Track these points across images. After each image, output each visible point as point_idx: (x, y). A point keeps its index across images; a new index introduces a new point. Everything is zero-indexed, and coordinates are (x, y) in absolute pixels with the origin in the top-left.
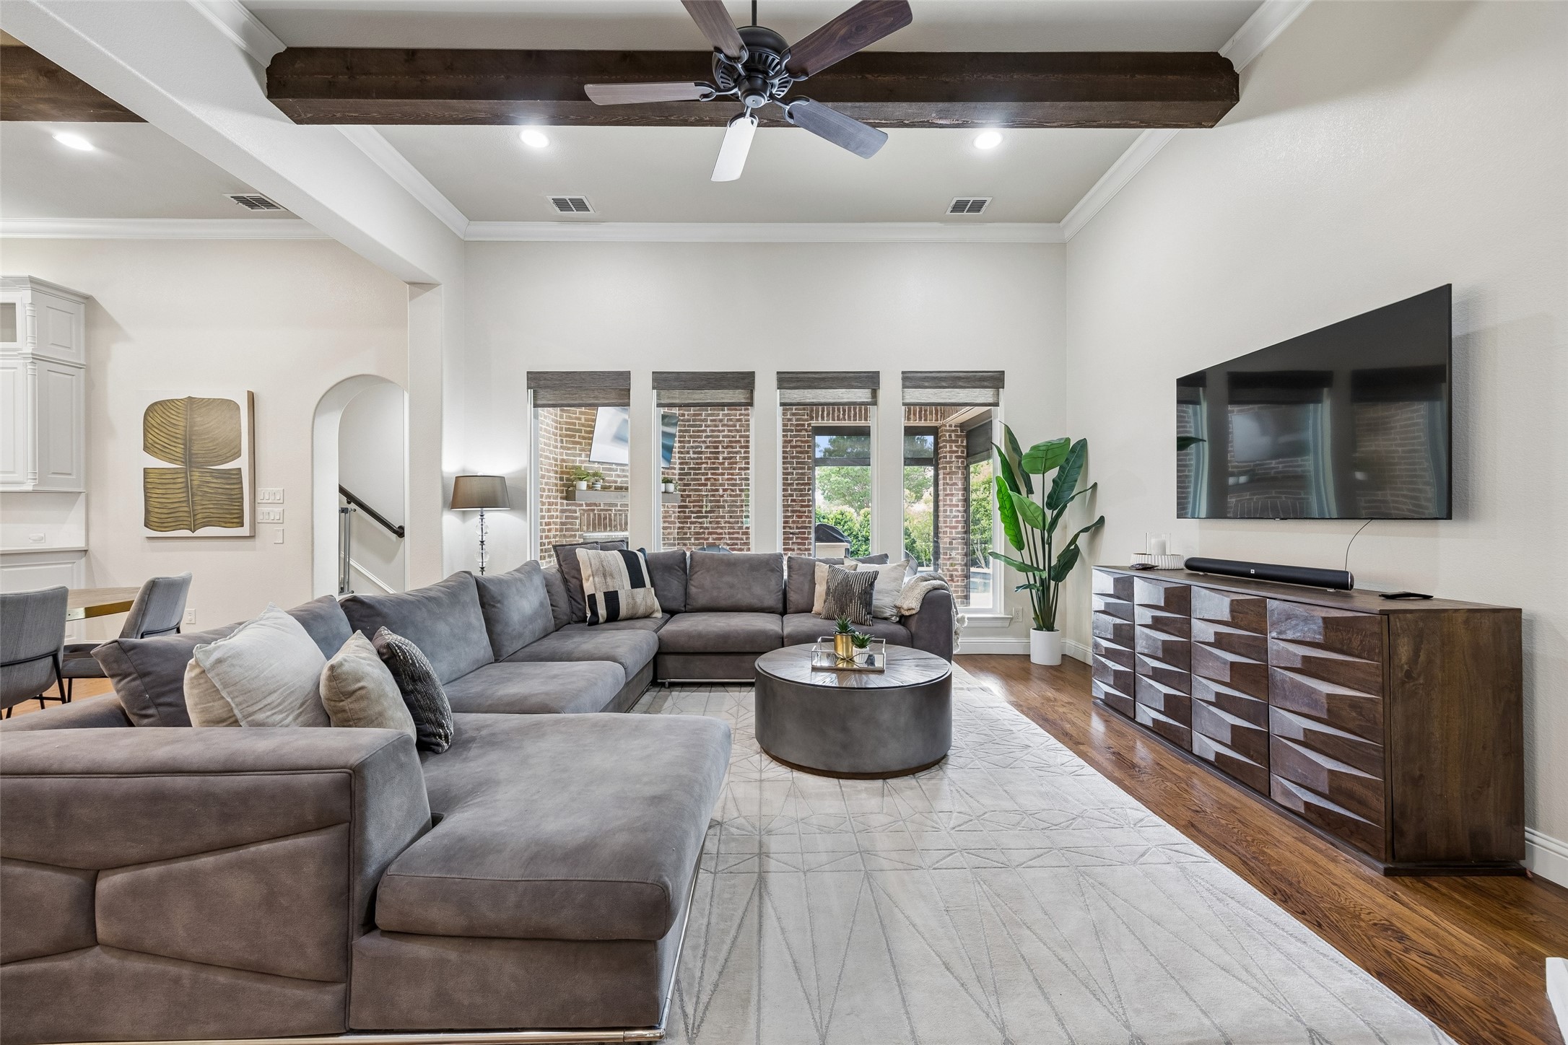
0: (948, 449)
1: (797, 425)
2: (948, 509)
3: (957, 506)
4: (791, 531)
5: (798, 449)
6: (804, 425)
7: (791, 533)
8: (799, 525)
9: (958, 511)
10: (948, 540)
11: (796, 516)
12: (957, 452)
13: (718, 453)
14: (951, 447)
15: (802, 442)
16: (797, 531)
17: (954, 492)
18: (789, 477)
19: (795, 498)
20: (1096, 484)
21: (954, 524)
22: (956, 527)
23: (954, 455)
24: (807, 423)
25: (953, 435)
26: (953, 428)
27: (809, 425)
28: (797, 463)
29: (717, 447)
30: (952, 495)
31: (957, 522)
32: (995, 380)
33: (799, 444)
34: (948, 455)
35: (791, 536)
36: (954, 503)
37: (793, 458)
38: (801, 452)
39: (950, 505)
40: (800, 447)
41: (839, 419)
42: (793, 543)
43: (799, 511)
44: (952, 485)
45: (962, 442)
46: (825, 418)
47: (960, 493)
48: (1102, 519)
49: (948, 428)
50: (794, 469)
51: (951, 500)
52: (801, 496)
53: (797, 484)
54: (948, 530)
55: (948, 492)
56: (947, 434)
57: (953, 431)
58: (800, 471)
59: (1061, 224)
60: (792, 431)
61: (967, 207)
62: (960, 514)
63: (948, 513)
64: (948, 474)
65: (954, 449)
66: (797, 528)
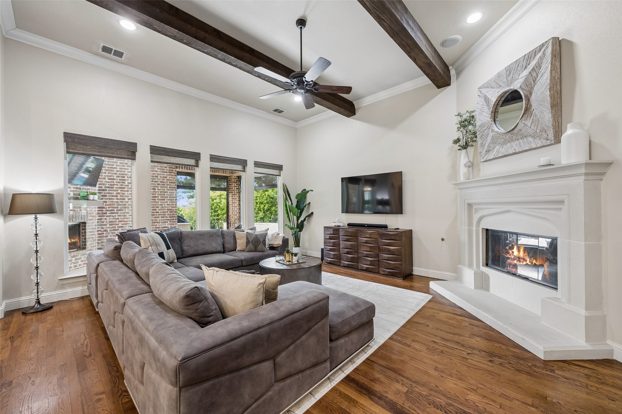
0: (233, 185)
1: (169, 170)
2: (234, 208)
3: (237, 207)
4: (167, 219)
5: (170, 181)
6: (173, 170)
7: (167, 220)
8: (171, 216)
9: (237, 209)
10: (234, 220)
11: (170, 212)
12: (236, 186)
13: (125, 180)
14: (234, 184)
15: (172, 178)
16: (170, 218)
17: (236, 202)
18: (166, 194)
19: (169, 203)
20: (309, 203)
21: (236, 214)
22: (236, 215)
23: (235, 188)
24: (174, 169)
25: (235, 180)
26: (235, 177)
27: (175, 171)
28: (170, 187)
29: (124, 177)
30: (235, 203)
31: (237, 213)
32: (279, 168)
33: (171, 179)
34: (233, 187)
35: (167, 221)
36: (236, 206)
37: (167, 185)
38: (171, 183)
39: (234, 207)
40: (171, 180)
41: (190, 169)
42: (168, 224)
43: (171, 210)
44: (235, 199)
45: (238, 183)
46: (183, 168)
47: (238, 202)
48: (312, 213)
49: (233, 177)
50: (168, 190)
51: (235, 205)
52: (172, 202)
53: (170, 197)
54: (234, 216)
55: (234, 202)
56: (233, 179)
57: (235, 179)
58: (171, 191)
59: (297, 123)
60: (167, 172)
61: (278, 111)
62: (238, 210)
63: (234, 210)
64: (234, 195)
65: (236, 185)
66: (170, 217)
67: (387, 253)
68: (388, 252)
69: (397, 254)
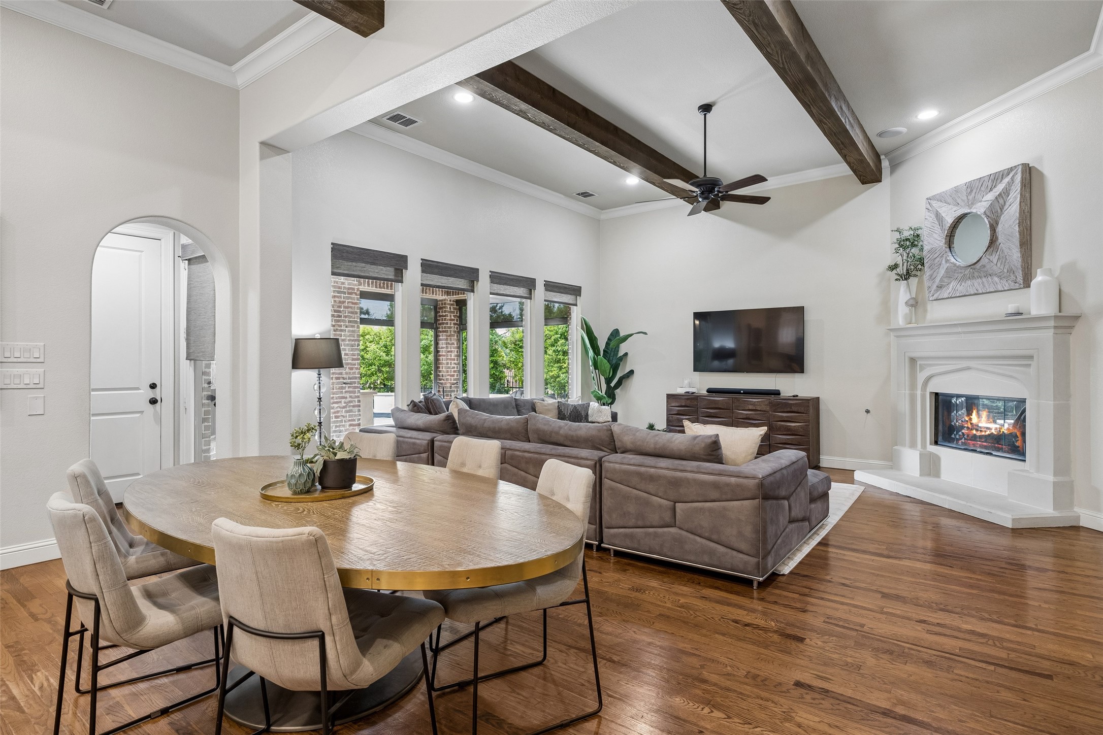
0: (449, 318)
1: (349, 289)
2: (449, 362)
3: (454, 360)
4: (345, 381)
5: (350, 310)
6: (354, 289)
7: (344, 383)
8: (351, 376)
9: (455, 363)
10: (448, 385)
11: (349, 368)
12: (454, 320)
14: (451, 317)
15: (353, 303)
16: (349, 381)
17: (452, 350)
18: (343, 333)
19: (347, 352)
21: (452, 373)
22: (453, 376)
23: (452, 322)
24: (356, 287)
25: (452, 307)
26: (452, 303)
27: (358, 289)
28: (350, 322)
30: (451, 352)
31: (454, 371)
32: (576, 291)
33: (350, 305)
34: (449, 322)
35: (344, 385)
36: (453, 357)
37: (346, 317)
38: (352, 313)
39: (451, 359)
40: (351, 307)
41: (380, 287)
42: (346, 392)
43: (351, 364)
44: (451, 344)
45: (457, 313)
46: (370, 285)
47: (456, 350)
48: (632, 372)
49: (449, 302)
50: (346, 327)
51: (451, 356)
52: (352, 350)
53: (349, 340)
54: (449, 377)
55: (449, 350)
56: (449, 306)
57: (452, 305)
58: (351, 329)
59: (603, 211)
60: (344, 293)
61: (585, 195)
62: (456, 366)
63: (449, 365)
64: (449, 336)
65: (453, 318)
66: (350, 378)
67: (785, 433)
68: (786, 431)
69: (800, 434)
